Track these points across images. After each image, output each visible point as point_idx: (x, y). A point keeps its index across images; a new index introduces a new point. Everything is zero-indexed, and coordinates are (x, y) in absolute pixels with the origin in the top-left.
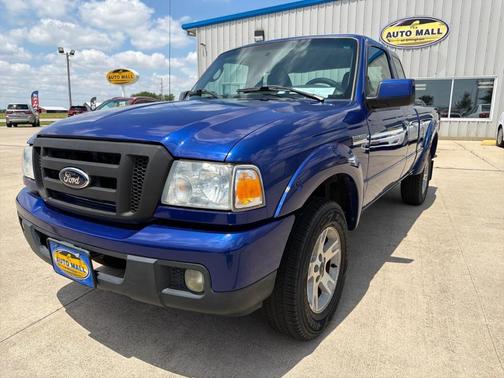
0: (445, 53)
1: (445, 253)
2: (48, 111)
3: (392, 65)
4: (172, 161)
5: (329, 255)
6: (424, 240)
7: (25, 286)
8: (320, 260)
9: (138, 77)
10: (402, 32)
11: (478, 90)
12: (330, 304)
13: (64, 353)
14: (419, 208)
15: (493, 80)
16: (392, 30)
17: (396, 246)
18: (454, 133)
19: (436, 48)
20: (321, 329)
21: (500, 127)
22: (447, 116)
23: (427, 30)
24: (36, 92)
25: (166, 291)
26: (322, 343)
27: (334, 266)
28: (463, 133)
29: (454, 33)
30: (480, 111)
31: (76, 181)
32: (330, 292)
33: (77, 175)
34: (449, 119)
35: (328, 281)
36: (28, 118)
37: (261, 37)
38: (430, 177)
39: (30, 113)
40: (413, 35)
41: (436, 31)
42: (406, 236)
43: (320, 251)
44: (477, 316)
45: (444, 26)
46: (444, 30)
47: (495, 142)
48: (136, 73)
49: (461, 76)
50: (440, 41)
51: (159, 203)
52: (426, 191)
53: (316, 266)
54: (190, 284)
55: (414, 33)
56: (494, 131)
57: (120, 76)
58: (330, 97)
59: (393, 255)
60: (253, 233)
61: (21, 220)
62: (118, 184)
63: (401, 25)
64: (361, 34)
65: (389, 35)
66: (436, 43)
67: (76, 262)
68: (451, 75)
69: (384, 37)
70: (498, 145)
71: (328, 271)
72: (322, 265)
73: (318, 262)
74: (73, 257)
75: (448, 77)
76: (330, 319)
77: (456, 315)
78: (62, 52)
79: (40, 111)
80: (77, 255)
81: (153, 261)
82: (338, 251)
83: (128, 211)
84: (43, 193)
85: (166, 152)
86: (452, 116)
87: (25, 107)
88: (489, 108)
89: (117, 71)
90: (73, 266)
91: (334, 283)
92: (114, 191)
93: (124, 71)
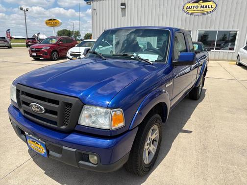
0: (214, 18)
1: (207, 128)
2: (15, 39)
3: (186, 39)
4: (83, 106)
5: (153, 137)
6: (198, 120)
7: (13, 146)
8: (150, 140)
9: (61, 23)
10: (194, 6)
11: (230, 34)
12: (153, 158)
13: (34, 183)
14: (197, 101)
15: (236, 32)
16: (189, 5)
17: (185, 124)
18: (217, 57)
19: (210, 15)
20: (149, 171)
21: (239, 55)
22: (213, 49)
23: (206, 6)
24: (9, 30)
25: (81, 162)
26: (149, 176)
27: (156, 141)
28: (221, 58)
29: (219, 7)
30: (229, 46)
31: (38, 110)
32: (154, 153)
33: (38, 108)
34: (215, 50)
35: (153, 148)
36: (6, 44)
37: (124, 7)
38: (203, 86)
39: (6, 41)
40: (199, 8)
41: (210, 7)
42: (190, 118)
43: (150, 136)
44: (218, 162)
45: (215, 4)
46: (214, 6)
47: (235, 63)
48: (60, 21)
49: (221, 29)
50: (212, 12)
51: (77, 124)
52: (201, 93)
53: (148, 143)
54: (91, 160)
55: (199, 7)
56: (235, 58)
57: (52, 22)
58: (156, 61)
59: (183, 129)
60: (120, 138)
61: (11, 120)
62: (58, 114)
63: (193, 3)
64: (172, 26)
65: (187, 7)
66: (210, 12)
67: (39, 146)
68: (217, 29)
69: (185, 9)
70: (236, 64)
71: (153, 144)
72: (150, 142)
73: (148, 142)
74: (37, 144)
75: (215, 30)
76: (153, 165)
77: (209, 161)
78: (22, 9)
79: (11, 38)
80: (40, 144)
81: (74, 150)
82: (158, 134)
83: (62, 126)
84: (21, 110)
85: (80, 102)
86: (216, 49)
87: (4, 38)
88: (234, 45)
89: (50, 20)
90: (38, 147)
91: (156, 148)
92: (56, 117)
93: (54, 20)
